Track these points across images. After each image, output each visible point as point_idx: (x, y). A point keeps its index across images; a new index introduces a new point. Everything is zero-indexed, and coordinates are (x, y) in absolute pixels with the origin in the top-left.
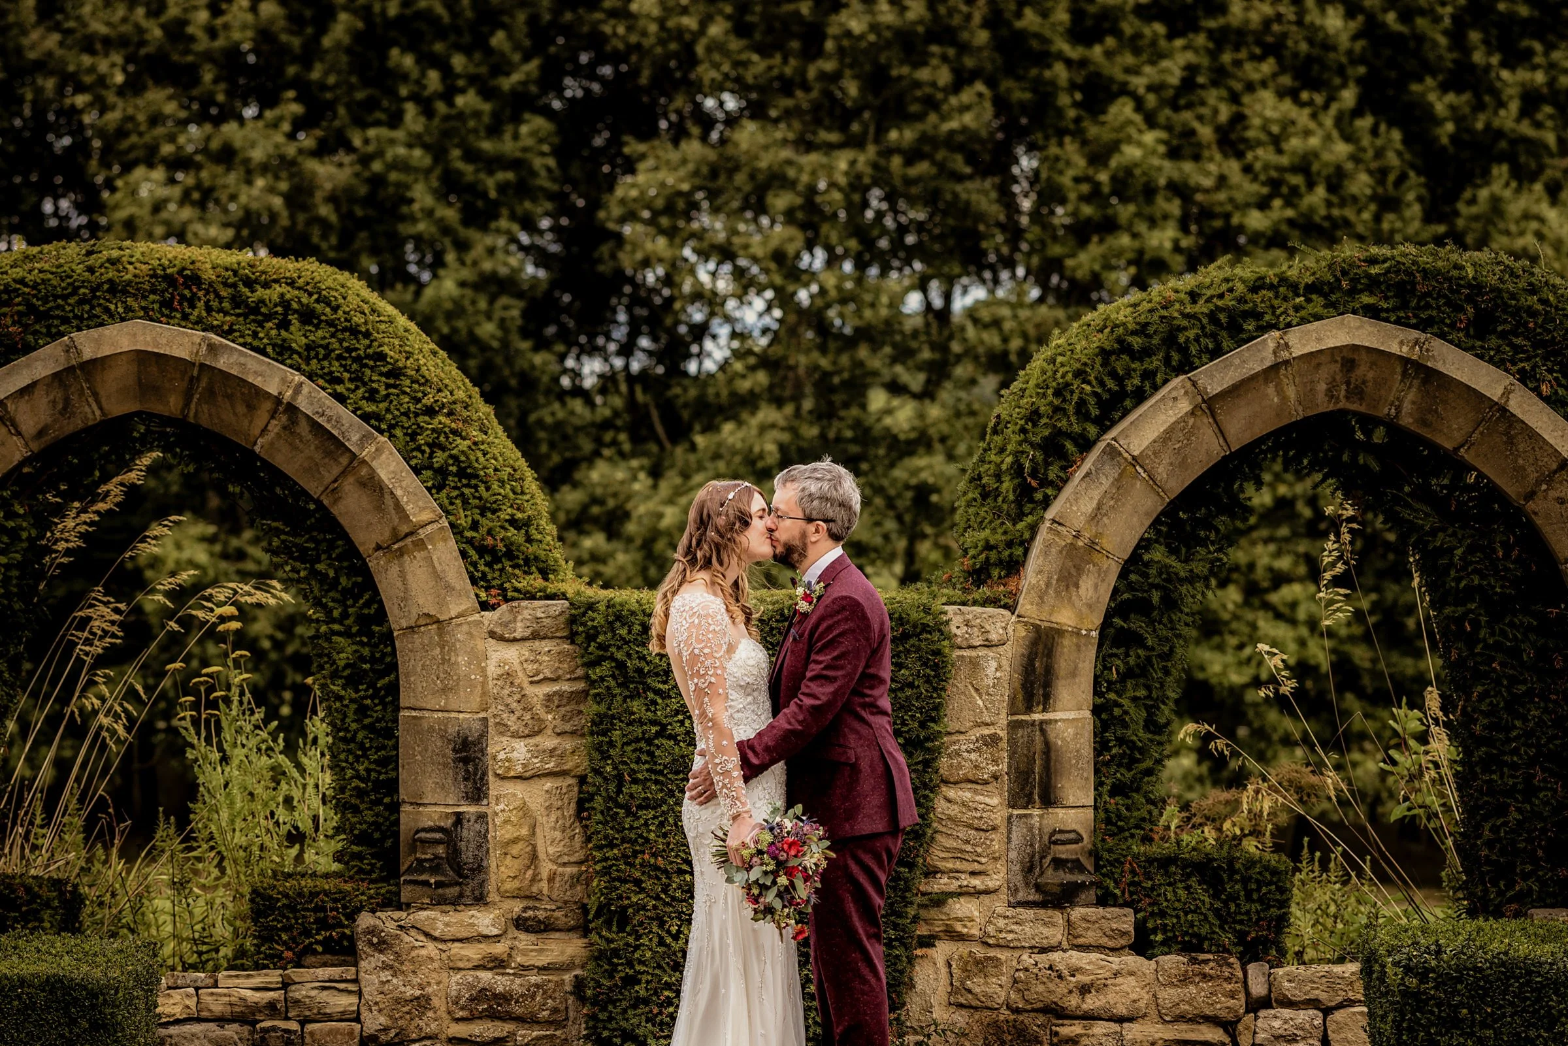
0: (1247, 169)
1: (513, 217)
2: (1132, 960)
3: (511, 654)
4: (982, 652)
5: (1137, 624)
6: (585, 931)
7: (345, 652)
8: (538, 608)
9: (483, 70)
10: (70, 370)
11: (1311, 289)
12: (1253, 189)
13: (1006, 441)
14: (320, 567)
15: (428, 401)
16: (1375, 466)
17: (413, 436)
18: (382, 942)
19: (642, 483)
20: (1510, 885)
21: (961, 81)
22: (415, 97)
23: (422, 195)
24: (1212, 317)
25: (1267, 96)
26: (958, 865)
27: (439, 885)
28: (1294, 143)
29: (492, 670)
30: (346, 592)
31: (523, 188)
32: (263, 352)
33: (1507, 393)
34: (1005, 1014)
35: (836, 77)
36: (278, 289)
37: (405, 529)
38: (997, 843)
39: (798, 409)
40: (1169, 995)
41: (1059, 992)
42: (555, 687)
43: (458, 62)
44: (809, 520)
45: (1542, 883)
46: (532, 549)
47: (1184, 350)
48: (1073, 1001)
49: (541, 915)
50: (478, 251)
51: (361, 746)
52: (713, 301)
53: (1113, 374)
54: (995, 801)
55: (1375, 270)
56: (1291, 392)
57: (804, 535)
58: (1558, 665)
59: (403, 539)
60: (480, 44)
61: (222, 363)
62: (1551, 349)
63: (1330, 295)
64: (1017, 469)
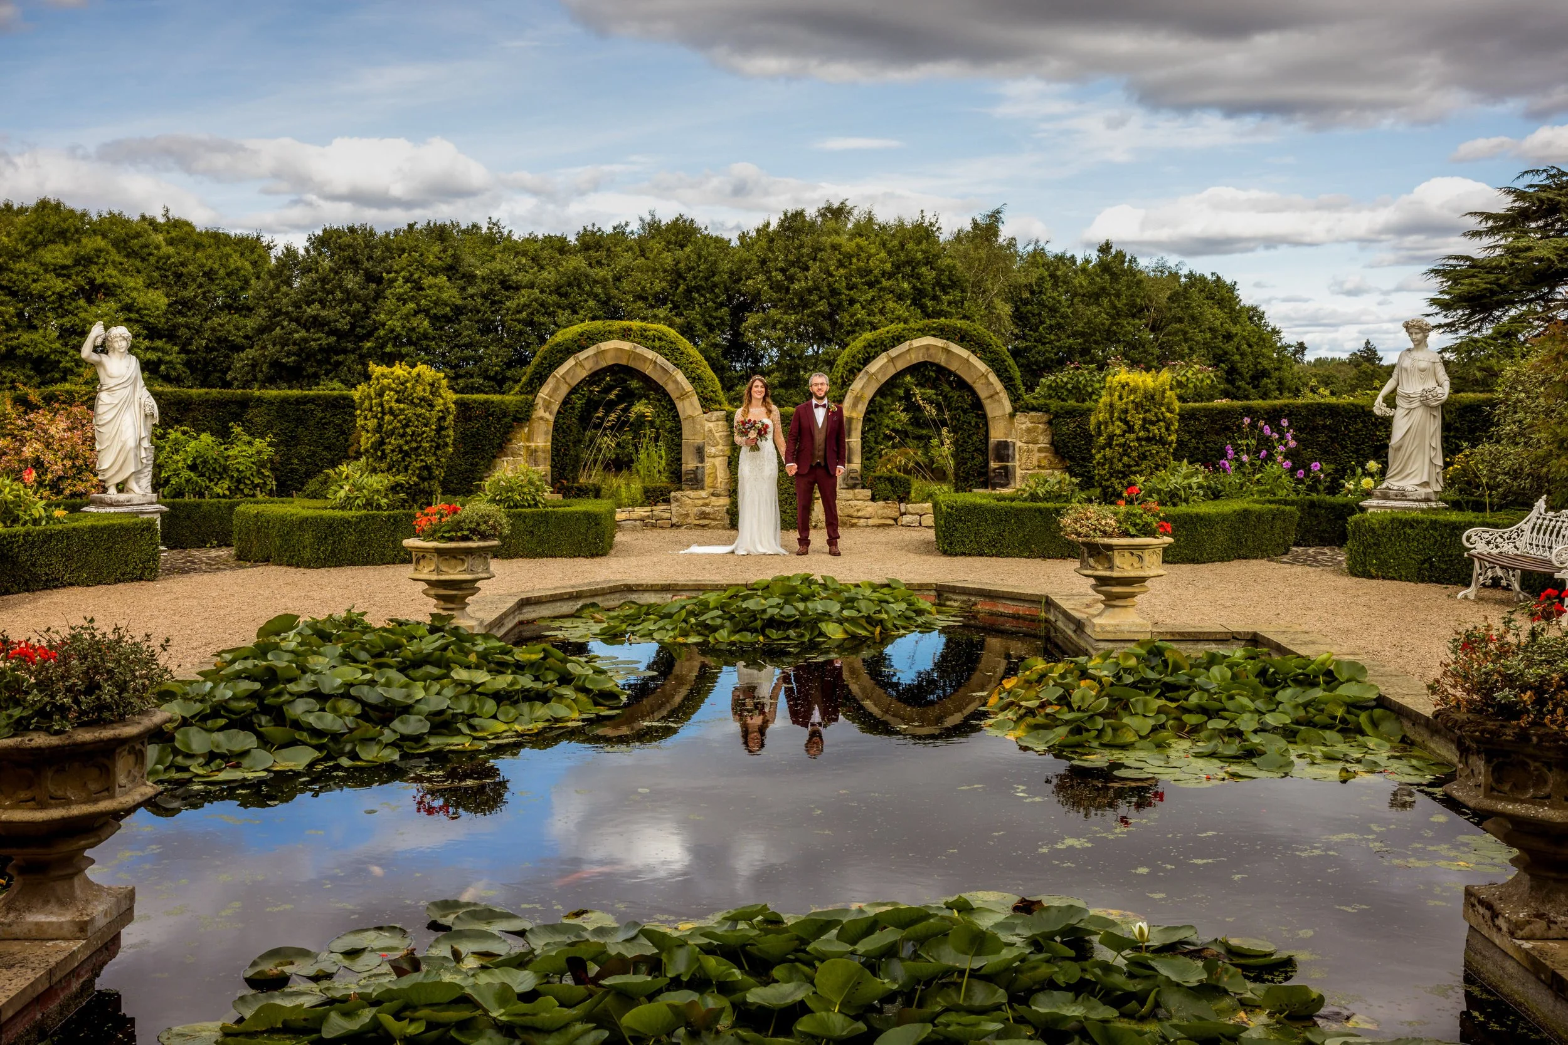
1: (720, 330)
2: (871, 503)
3: (711, 425)
5: (872, 416)
7: (668, 425)
8: (718, 413)
9: (714, 297)
10: (598, 353)
11: (918, 330)
14: (662, 403)
15: (691, 360)
16: (934, 375)
17: (687, 369)
18: (677, 499)
20: (968, 482)
21: (821, 298)
22: (698, 304)
23: (699, 326)
24: (893, 337)
25: (891, 302)
27: (692, 485)
29: (706, 429)
30: (669, 410)
31: (723, 322)
32: (648, 348)
33: (969, 356)
35: (792, 299)
36: (652, 332)
37: (684, 393)
40: (880, 512)
42: (722, 434)
43: (708, 296)
45: (976, 482)
46: (717, 398)
47: (885, 346)
48: (855, 514)
49: (718, 492)
50: (711, 338)
51: (673, 449)
52: (764, 349)
53: (867, 352)
55: (935, 326)
56: (913, 356)
58: (981, 426)
59: (684, 395)
60: (713, 291)
61: (638, 351)
62: (980, 345)
63: (923, 332)
64: (842, 377)
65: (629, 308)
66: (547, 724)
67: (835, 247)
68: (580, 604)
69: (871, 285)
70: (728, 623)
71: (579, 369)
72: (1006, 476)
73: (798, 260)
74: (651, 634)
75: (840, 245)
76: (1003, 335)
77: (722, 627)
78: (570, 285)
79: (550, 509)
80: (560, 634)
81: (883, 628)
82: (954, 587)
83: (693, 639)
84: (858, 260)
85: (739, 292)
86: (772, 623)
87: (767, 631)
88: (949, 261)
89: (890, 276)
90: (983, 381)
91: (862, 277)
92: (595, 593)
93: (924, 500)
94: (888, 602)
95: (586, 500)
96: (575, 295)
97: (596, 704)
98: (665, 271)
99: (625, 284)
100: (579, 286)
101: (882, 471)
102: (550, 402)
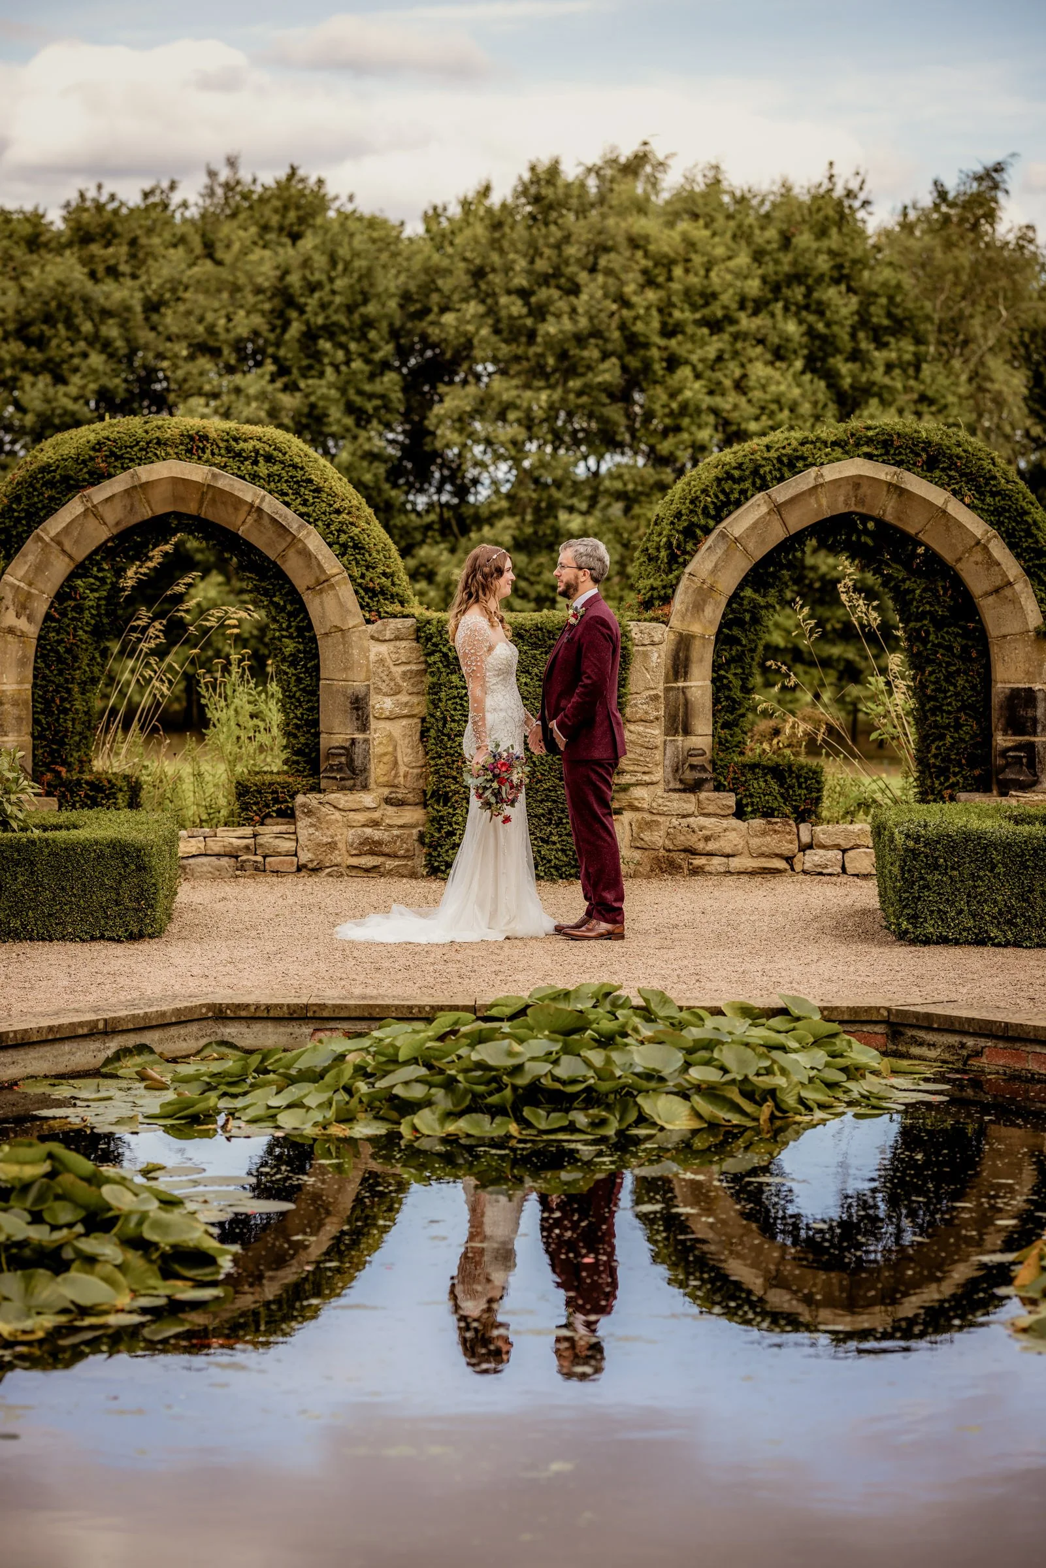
0: (749, 401)
1: (380, 422)
2: (735, 822)
3: (383, 649)
4: (649, 648)
5: (736, 632)
6: (425, 806)
7: (290, 647)
8: (398, 623)
9: (365, 350)
10: (134, 488)
11: (834, 444)
12: (753, 411)
13: (663, 529)
14: (276, 599)
15: (336, 506)
16: (870, 543)
17: (328, 526)
18: (310, 811)
19: (445, 556)
20: (947, 779)
21: (605, 356)
22: (332, 364)
23: (335, 413)
24: (779, 459)
25: (759, 365)
26: (636, 768)
27: (342, 779)
28: (773, 388)
29: (372, 657)
30: (290, 614)
31: (387, 407)
32: (243, 478)
33: (946, 502)
34: (662, 852)
35: (542, 355)
36: (252, 443)
37: (323, 578)
38: (658, 755)
39: (523, 520)
40: (755, 842)
41: (693, 841)
42: (408, 667)
43: (353, 346)
44: (580, 568)
45: (965, 778)
46: (395, 590)
47: (763, 478)
48: (701, 846)
49: (400, 796)
50: (361, 440)
51: (298, 700)
52: (480, 465)
53: (723, 491)
54: (657, 732)
55: (870, 433)
56: (824, 502)
57: (577, 578)
58: (974, 655)
59: (322, 584)
60: (363, 337)
61: (220, 484)
62: (970, 478)
63: (845, 447)
64: (669, 545)
65: (180, 373)
66: (63, 1319)
67: (636, 243)
68: (113, 1045)
69: (715, 326)
70: (439, 1094)
71: (91, 523)
72: (1031, 765)
73: (557, 273)
74: (273, 1117)
75: (647, 238)
76: (1008, 438)
77: (428, 1103)
78: (48, 319)
79: (37, 833)
80: (74, 1116)
81: (778, 1107)
82: (928, 1016)
83: (365, 1129)
84: (687, 271)
85: (424, 337)
86: (534, 1094)
87: (527, 1112)
88: (887, 273)
89: (759, 307)
90: (978, 556)
91: (694, 308)
92: (145, 1025)
93: (849, 815)
94: (783, 1048)
95: (112, 814)
96: (60, 345)
97: (167, 1274)
98: (258, 291)
99: (170, 320)
100: (69, 324)
101: (758, 749)
102: (29, 595)
